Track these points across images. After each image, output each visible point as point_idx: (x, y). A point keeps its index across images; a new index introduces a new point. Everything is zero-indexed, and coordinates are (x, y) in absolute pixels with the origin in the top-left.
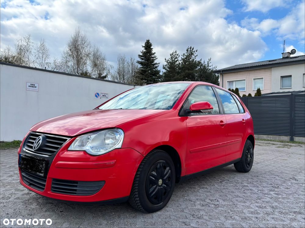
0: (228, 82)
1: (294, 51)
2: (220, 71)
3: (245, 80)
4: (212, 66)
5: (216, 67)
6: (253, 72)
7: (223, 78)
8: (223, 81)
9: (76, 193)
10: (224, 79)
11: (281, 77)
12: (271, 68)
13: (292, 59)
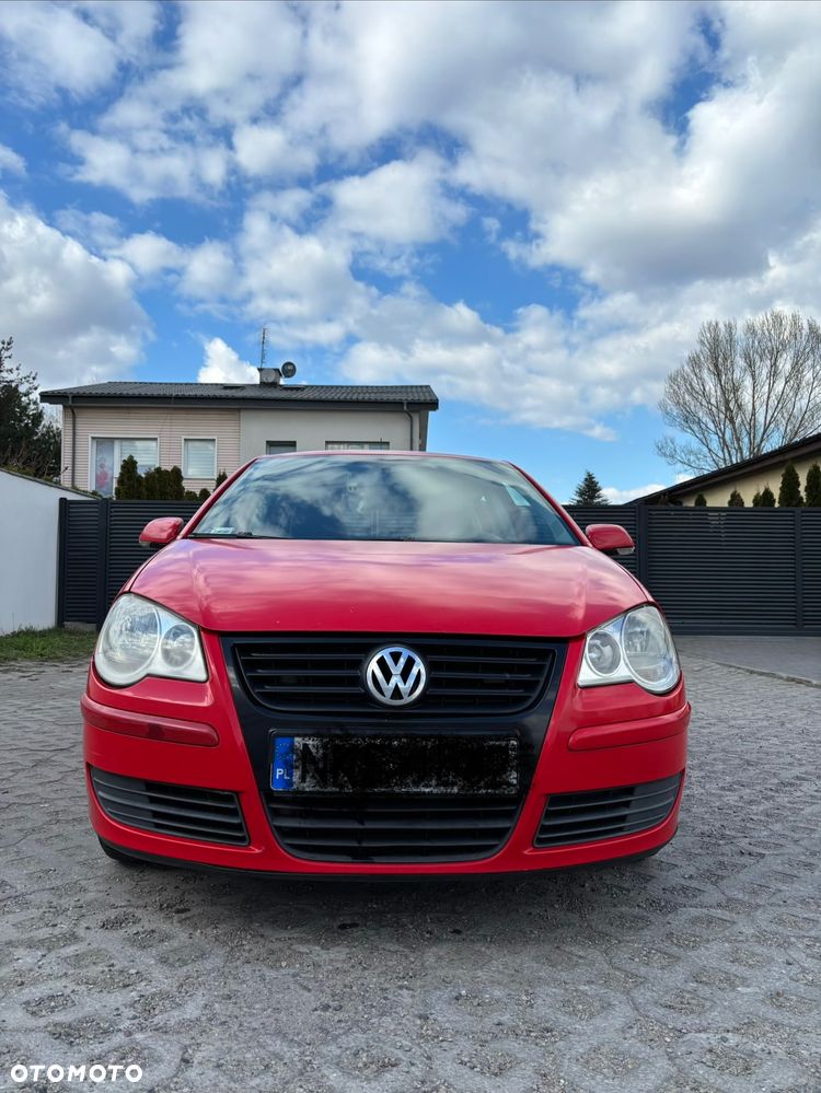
0: (93, 438)
1: (290, 367)
2: (67, 397)
3: (155, 439)
4: (15, 372)
5: (34, 379)
6: (183, 416)
7: (74, 424)
8: (74, 434)
9: (621, 829)
10: (79, 427)
11: (268, 442)
12: (239, 410)
13: (289, 392)
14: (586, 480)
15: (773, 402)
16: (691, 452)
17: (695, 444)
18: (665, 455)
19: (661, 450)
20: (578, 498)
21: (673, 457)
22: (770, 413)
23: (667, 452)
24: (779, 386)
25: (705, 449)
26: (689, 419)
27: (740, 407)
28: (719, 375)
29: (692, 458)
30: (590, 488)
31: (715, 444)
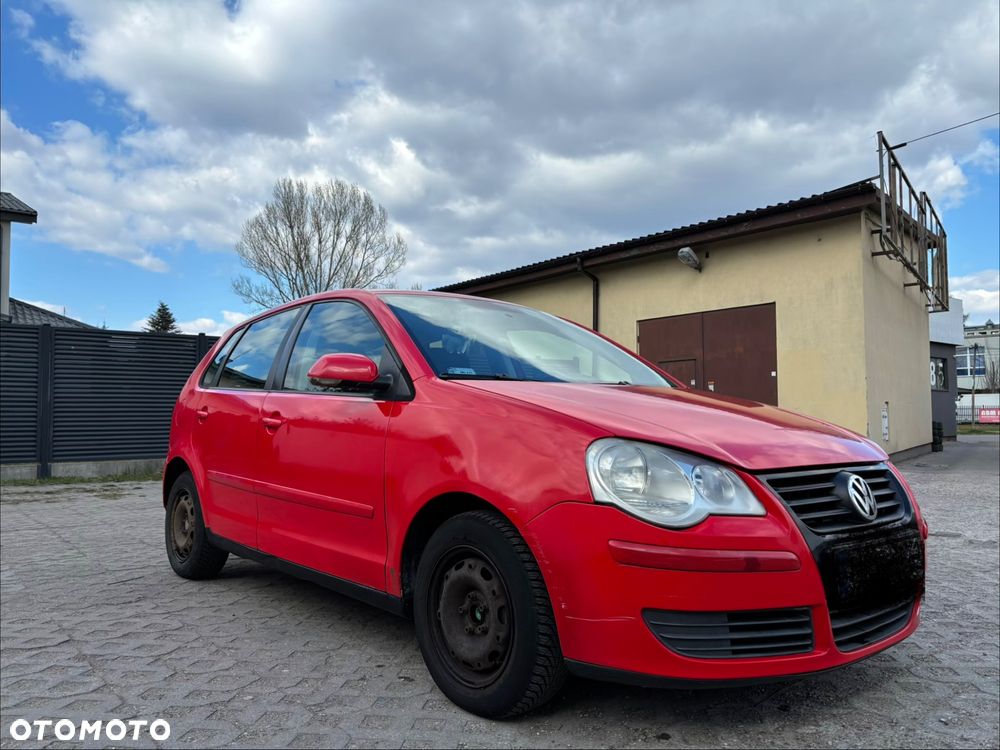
14: (160, 310)
15: (336, 258)
16: (265, 293)
17: (269, 286)
18: (241, 292)
19: (237, 288)
20: (150, 328)
21: (249, 296)
22: (334, 267)
23: (242, 290)
24: (342, 243)
25: (277, 292)
26: (263, 264)
27: (307, 257)
28: (291, 227)
29: (266, 298)
30: (164, 318)
31: (286, 289)
